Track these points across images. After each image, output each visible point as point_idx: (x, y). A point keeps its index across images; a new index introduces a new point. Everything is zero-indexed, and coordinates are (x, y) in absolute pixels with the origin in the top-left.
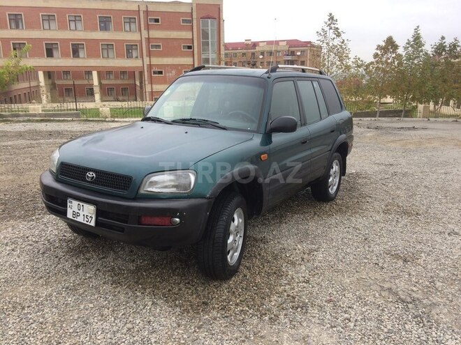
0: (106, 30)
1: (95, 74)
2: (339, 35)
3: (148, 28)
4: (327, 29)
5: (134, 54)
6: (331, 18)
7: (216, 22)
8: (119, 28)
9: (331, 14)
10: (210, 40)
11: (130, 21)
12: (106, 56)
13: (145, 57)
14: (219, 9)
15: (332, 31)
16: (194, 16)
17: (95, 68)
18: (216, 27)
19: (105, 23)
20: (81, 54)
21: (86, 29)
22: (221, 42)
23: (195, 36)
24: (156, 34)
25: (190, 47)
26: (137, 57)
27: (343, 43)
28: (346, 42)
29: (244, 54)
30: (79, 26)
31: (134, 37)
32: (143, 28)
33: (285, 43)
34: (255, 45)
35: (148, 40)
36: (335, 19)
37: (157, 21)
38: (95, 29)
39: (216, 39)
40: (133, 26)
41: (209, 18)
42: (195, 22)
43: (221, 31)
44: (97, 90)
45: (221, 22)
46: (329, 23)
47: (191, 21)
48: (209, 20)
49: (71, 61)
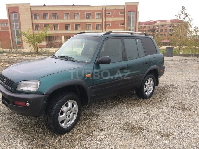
0: (88, 18)
2: (187, 16)
3: (105, 17)
4: (181, 13)
5: (99, 28)
6: (183, 8)
7: (135, 13)
8: (94, 18)
10: (132, 21)
11: (99, 14)
12: (88, 29)
13: (103, 29)
14: (137, 7)
15: (183, 15)
16: (125, 11)
18: (135, 15)
19: (88, 15)
20: (79, 28)
21: (81, 18)
22: (137, 22)
23: (125, 19)
24: (108, 19)
25: (123, 24)
26: (100, 29)
27: (189, 20)
28: (191, 20)
29: (149, 27)
30: (79, 17)
31: (99, 21)
32: (103, 17)
33: (169, 21)
34: (155, 22)
35: (105, 22)
36: (185, 9)
37: (109, 14)
38: (84, 18)
39: (135, 21)
40: (99, 16)
41: (132, 11)
42: (125, 13)
43: (137, 17)
45: (138, 12)
46: (182, 11)
47: (124, 13)
48: (132, 12)
49: (74, 31)
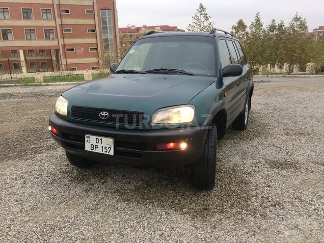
0: (28, 19)
1: (21, 52)
2: (207, 19)
3: (61, 17)
4: (199, 15)
5: (51, 37)
6: (202, 7)
7: (111, 12)
8: (38, 17)
9: (201, 4)
10: (108, 26)
11: (47, 11)
12: (29, 38)
13: (59, 38)
14: (113, 3)
15: (202, 16)
16: (95, 8)
17: (21, 47)
18: (111, 16)
19: (27, 13)
20: (10, 37)
21: (12, 18)
22: (116, 27)
23: (97, 23)
24: (66, 21)
25: (93, 31)
26: (54, 39)
27: (210, 24)
28: (212, 24)
29: (131, 36)
30: (7, 16)
31: (50, 23)
32: (57, 17)
33: (159, 28)
34: (138, 29)
35: (62, 25)
36: (204, 7)
37: (67, 11)
38: (19, 18)
39: (112, 25)
40: (49, 15)
41: (107, 9)
42: (96, 12)
43: (116, 19)
44: (23, 64)
45: (116, 13)
46: (200, 10)
47: (93, 12)
48: (107, 11)
49: (2, 42)
